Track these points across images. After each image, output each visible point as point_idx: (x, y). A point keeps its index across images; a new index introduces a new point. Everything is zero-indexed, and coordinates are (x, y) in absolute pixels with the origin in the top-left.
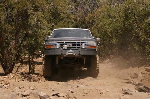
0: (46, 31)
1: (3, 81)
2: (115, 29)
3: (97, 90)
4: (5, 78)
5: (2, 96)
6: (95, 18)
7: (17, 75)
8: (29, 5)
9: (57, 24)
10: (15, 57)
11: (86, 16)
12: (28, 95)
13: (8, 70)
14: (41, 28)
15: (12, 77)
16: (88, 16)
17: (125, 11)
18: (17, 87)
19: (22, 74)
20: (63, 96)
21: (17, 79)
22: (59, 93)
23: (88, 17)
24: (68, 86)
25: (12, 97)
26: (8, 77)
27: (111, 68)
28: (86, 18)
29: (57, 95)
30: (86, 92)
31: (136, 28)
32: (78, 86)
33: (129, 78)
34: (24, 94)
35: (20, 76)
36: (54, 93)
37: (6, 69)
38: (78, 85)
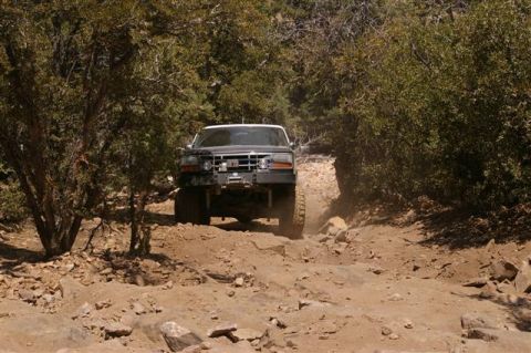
0: (193, 105)
1: (39, 279)
2: (437, 104)
3: (370, 319)
4: (46, 271)
5: (35, 333)
6: (368, 64)
7: (89, 259)
8: (136, 14)
9: (234, 82)
10: (82, 196)
11: (335, 54)
12: (127, 334)
13: (57, 240)
14: (176, 96)
15: (72, 265)
16: (342, 54)
17: (475, 39)
18: (86, 304)
19: (107, 256)
20: (251, 340)
21: (87, 275)
22: (235, 326)
23: (342, 58)
24: (268, 304)
25: (70, 338)
26: (56, 266)
27: (421, 243)
28: (334, 60)
29: (227, 333)
30: (329, 325)
31: (515, 101)
32: (304, 304)
33: (486, 278)
34: (114, 327)
35: (98, 263)
36: (218, 328)
37: (49, 237)
38: (303, 302)
